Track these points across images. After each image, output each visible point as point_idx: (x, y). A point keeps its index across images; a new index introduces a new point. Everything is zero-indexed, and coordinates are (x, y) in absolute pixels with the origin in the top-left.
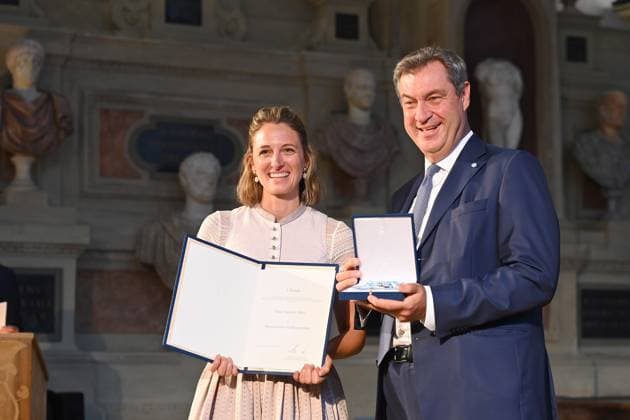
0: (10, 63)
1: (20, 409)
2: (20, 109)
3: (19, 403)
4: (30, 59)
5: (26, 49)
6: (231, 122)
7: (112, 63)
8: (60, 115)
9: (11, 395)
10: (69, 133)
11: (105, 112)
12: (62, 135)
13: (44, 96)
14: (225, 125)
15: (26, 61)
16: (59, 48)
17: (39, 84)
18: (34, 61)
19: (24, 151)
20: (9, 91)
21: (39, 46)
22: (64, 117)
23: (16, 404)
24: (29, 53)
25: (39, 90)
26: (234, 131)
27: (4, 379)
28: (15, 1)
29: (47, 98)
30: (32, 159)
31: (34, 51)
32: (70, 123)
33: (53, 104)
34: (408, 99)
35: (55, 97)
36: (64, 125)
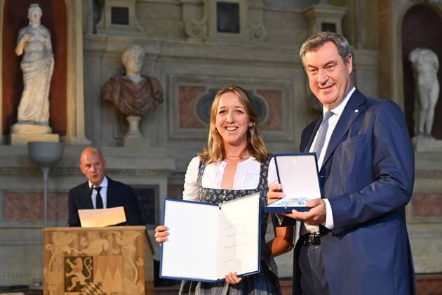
0: (124, 60)
1: (138, 272)
2: (132, 88)
3: (138, 269)
4: (137, 57)
5: (133, 51)
6: (259, 91)
7: (186, 58)
8: (155, 91)
9: (133, 265)
10: (161, 101)
11: (182, 88)
12: (157, 103)
13: (146, 80)
14: (256, 94)
15: (134, 58)
16: (153, 50)
18: (139, 58)
19: (134, 114)
20: (125, 77)
21: (141, 48)
22: (158, 92)
23: (136, 270)
24: (136, 53)
25: (142, 76)
26: (261, 97)
27: (128, 255)
28: (126, 23)
29: (148, 81)
30: (139, 118)
31: (139, 52)
32: (161, 96)
33: (152, 85)
34: (312, 68)
35: (152, 80)
36: (158, 97)
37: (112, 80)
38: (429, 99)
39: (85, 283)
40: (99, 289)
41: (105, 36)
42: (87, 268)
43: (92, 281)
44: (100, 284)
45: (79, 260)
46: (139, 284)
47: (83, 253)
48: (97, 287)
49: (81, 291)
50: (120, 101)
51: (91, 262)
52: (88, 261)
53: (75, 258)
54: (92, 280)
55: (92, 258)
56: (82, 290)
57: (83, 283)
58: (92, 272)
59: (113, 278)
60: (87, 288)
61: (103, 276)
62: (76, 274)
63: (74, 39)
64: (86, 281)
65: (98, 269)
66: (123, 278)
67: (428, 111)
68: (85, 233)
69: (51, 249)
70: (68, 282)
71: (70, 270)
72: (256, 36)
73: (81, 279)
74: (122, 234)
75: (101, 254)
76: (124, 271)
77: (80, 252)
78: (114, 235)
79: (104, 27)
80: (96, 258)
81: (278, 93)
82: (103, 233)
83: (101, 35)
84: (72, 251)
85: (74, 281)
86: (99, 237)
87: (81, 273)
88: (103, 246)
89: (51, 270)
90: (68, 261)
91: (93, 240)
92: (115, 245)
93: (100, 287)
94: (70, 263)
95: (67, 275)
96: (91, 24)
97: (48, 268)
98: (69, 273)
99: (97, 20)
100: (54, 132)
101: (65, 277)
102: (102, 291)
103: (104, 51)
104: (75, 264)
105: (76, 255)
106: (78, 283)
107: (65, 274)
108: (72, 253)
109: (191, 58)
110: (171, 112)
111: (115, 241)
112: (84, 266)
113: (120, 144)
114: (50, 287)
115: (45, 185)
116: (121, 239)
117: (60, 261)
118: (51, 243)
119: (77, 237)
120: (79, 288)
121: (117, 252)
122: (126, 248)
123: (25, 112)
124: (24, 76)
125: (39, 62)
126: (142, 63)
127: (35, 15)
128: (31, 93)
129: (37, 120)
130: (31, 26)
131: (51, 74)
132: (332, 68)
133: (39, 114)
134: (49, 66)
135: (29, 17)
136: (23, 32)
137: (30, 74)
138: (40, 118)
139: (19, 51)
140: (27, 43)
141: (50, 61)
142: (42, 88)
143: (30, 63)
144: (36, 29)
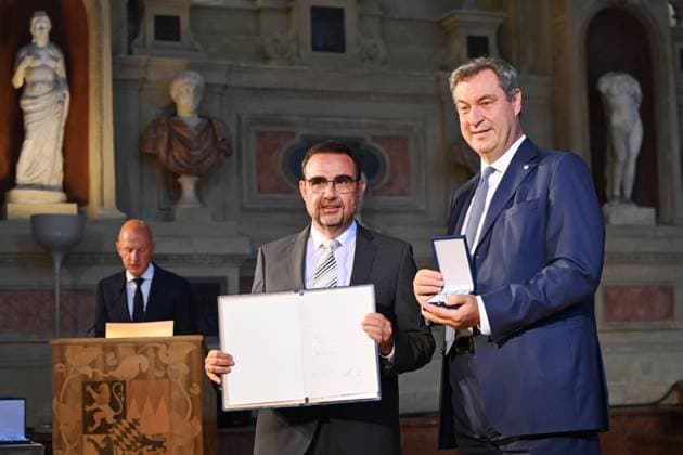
0: (174, 94)
1: (193, 404)
2: (185, 135)
3: (192, 399)
4: (192, 88)
5: (187, 80)
6: (374, 138)
7: (264, 89)
8: (220, 139)
9: (186, 394)
10: (228, 154)
11: (261, 134)
12: (222, 155)
13: (206, 122)
14: (370, 142)
15: (188, 90)
16: (218, 78)
17: (200, 111)
18: (195, 90)
19: (189, 173)
20: (174, 118)
21: (198, 76)
22: (224, 140)
23: (189, 400)
24: (190, 83)
25: (200, 116)
26: (377, 146)
27: (177, 378)
28: (177, 38)
29: (208, 123)
30: (196, 178)
31: (195, 82)
32: (229, 145)
33: (214, 129)
34: (462, 105)
35: (215, 122)
36: (224, 147)
38: (628, 147)
39: (115, 421)
40: (135, 428)
41: (144, 58)
42: (117, 397)
43: (125, 418)
44: (136, 421)
45: (105, 387)
46: (193, 421)
47: (111, 376)
48: (132, 426)
49: (108, 433)
50: (168, 153)
51: (122, 389)
52: (118, 387)
53: (100, 383)
54: (124, 415)
55: (124, 383)
56: (110, 430)
57: (110, 420)
58: (124, 403)
59: (155, 412)
60: (117, 428)
61: (141, 411)
62: (101, 407)
63: (100, 63)
64: (115, 417)
65: (134, 400)
66: (170, 413)
67: (626, 165)
68: (114, 346)
69: (63, 370)
70: (88, 419)
71: (92, 401)
72: (371, 58)
73: (108, 414)
74: (168, 347)
75: (137, 378)
76: (171, 401)
77: (106, 375)
78: (156, 349)
79: (145, 46)
80: (130, 382)
81: (403, 141)
82: (139, 346)
83: (140, 57)
84: (94, 373)
85: (98, 417)
86: (133, 352)
87: (108, 406)
88: (140, 364)
89: (64, 402)
90: (89, 388)
91: (125, 356)
92: (157, 364)
93: (136, 426)
94: (92, 391)
95: (88, 408)
96: (124, 40)
97: (58, 400)
98: (90, 405)
99: (133, 35)
100: (70, 200)
101: (84, 411)
102: (139, 433)
103: (144, 80)
104: (99, 393)
105: (101, 379)
106: (103, 420)
107: (84, 407)
108: (94, 376)
109: (271, 89)
110: (244, 169)
111: (157, 358)
112: (112, 396)
113: (168, 216)
114: (61, 427)
115: (57, 277)
116: (167, 355)
117: (77, 388)
118: (63, 361)
119: (101, 352)
120: (104, 427)
121: (160, 374)
122: (174, 368)
123: (28, 171)
124: (26, 117)
125: (47, 96)
126: (199, 97)
127: (41, 28)
128: (36, 144)
129: (45, 183)
130: (35, 44)
131: (65, 114)
132: (489, 106)
133: (47, 174)
134: (61, 102)
135: (32, 30)
136: (23, 53)
137: (34, 115)
138: (50, 179)
139: (18, 82)
140: (29, 70)
141: (64, 96)
142: (53, 135)
143: (34, 97)
144: (42, 48)
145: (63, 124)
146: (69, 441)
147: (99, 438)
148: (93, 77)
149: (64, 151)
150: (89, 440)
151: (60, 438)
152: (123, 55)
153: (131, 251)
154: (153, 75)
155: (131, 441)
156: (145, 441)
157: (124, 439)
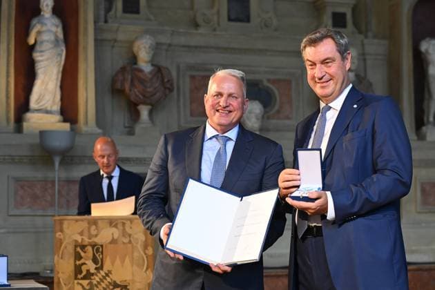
0: (135, 49)
1: (147, 260)
3: (147, 257)
4: (147, 47)
5: (144, 41)
6: (269, 80)
7: (196, 47)
8: (166, 80)
9: (142, 252)
10: (171, 90)
11: (193, 77)
12: (167, 91)
13: (156, 69)
14: (266, 83)
15: (145, 47)
16: (164, 39)
18: (150, 47)
19: (145, 103)
20: (135, 66)
21: (152, 38)
22: (168, 81)
23: (145, 258)
24: (147, 43)
25: (152, 65)
26: (271, 86)
27: (137, 243)
28: (137, 12)
29: (158, 70)
30: (149, 107)
31: (150, 42)
32: (172, 85)
33: (162, 74)
34: (310, 63)
35: (162, 69)
36: (168, 86)
37: (123, 69)
39: (95, 271)
40: (109, 276)
41: (117, 25)
42: (97, 256)
43: (102, 269)
44: (110, 272)
45: (89, 249)
46: (148, 272)
47: (94, 242)
50: (130, 90)
51: (101, 249)
52: (98, 249)
53: (86, 246)
54: (102, 268)
55: (102, 246)
56: (92, 278)
57: (93, 271)
58: (102, 260)
59: (122, 266)
60: (97, 276)
61: (113, 263)
62: (87, 262)
63: (86, 29)
64: (96, 269)
65: (108, 258)
66: (132, 266)
68: (95, 222)
69: (62, 237)
70: (78, 270)
71: (81, 258)
72: (266, 26)
73: (91, 266)
74: (131, 222)
75: (111, 243)
76: (133, 258)
77: (90, 241)
78: (124, 224)
79: (116, 17)
80: (106, 246)
81: (289, 82)
82: (112, 222)
83: (112, 25)
84: (82, 239)
85: (84, 268)
86: (108, 226)
87: (91, 261)
88: (113, 234)
89: (62, 258)
90: (78, 249)
91: (103, 229)
92: (124, 233)
93: (110, 275)
94: (80, 251)
95: (78, 263)
96: (102, 13)
97: (58, 256)
98: (79, 260)
99: (108, 10)
100: (65, 121)
101: (75, 265)
102: (111, 279)
103: (115, 41)
104: (85, 252)
105: (86, 243)
106: (88, 271)
107: (75, 262)
108: (82, 241)
109: (201, 47)
110: (182, 100)
111: (124, 229)
112: (94, 254)
113: (131, 132)
114: (60, 275)
115: (57, 173)
116: (131, 228)
117: (71, 249)
118: (62, 231)
119: (87, 225)
120: (89, 275)
121: (126, 240)
122: (135, 236)
123: (37, 101)
124: (36, 65)
125: (50, 51)
126: (152, 52)
127: (47, 5)
128: (43, 82)
129: (49, 109)
130: (43, 15)
131: (63, 63)
132: (330, 64)
133: (50, 102)
134: (60, 55)
135: (41, 7)
136: (34, 21)
137: (42, 63)
138: (51, 107)
139: (31, 41)
140: (39, 33)
141: (62, 50)
142: (54, 77)
143: (42, 52)
144: (47, 19)
145: (61, 69)
146: (65, 284)
147: (85, 282)
148: (81, 38)
149: (62, 87)
150: (78, 283)
151: (59, 282)
152: (101, 23)
153: (103, 157)
154: (121, 37)
155: (106, 285)
156: (116, 285)
157: (102, 283)
